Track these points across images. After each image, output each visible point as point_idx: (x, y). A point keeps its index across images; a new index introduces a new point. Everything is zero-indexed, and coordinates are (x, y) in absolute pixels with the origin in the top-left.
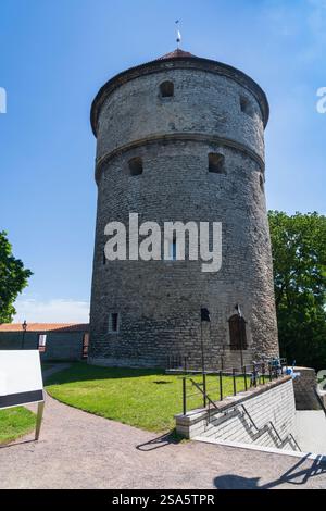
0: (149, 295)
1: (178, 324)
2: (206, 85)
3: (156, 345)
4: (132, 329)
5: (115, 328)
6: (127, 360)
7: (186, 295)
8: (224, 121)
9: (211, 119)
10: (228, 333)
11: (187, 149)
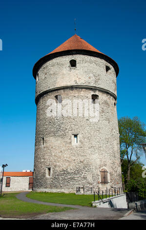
0: (65, 160)
1: (78, 173)
2: (91, 62)
3: (69, 183)
4: (58, 175)
5: (49, 175)
6: (56, 189)
7: (82, 160)
8: (99, 79)
9: (93, 78)
10: (100, 177)
11: (82, 92)
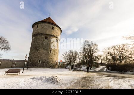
3: (47, 65)
4: (43, 62)
5: (40, 62)
6: (42, 67)
